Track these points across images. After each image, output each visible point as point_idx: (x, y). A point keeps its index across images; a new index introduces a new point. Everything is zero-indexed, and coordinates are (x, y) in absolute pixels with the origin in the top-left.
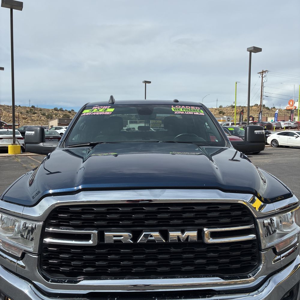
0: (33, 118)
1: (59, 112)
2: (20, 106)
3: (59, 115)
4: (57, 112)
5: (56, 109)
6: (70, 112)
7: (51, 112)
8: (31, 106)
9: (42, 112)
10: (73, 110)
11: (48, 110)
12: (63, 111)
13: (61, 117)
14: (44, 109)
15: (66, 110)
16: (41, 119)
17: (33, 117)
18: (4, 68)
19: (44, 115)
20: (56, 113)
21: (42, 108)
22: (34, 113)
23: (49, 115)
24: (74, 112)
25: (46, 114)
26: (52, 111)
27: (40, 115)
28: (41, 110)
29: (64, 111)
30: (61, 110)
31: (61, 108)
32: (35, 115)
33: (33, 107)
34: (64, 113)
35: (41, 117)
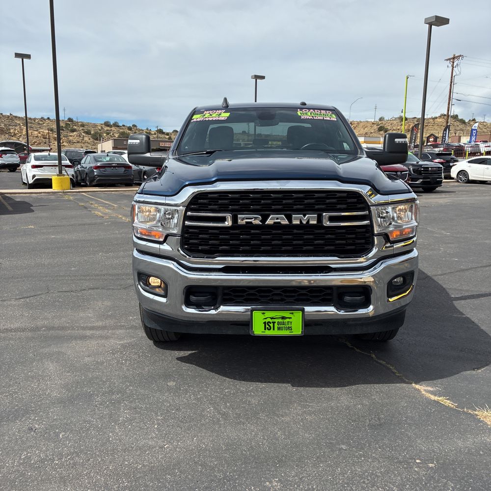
0: (71, 138)
1: (113, 128)
2: (48, 118)
3: (113, 134)
4: (109, 128)
5: (107, 124)
6: (130, 129)
7: (100, 128)
8: (66, 119)
9: (86, 128)
10: (134, 126)
11: (95, 126)
12: (118, 126)
13: (117, 136)
14: (88, 124)
15: (124, 126)
16: (83, 140)
17: (71, 136)
18: (30, 55)
19: (88, 133)
20: (107, 130)
21: (85, 121)
22: (73, 131)
23: (96, 133)
24: (137, 129)
25: (92, 132)
26: (102, 127)
27: (83, 134)
28: (83, 125)
29: (121, 127)
30: (116, 125)
31: (116, 123)
32: (75, 133)
33: (70, 120)
34: (121, 130)
35: (83, 136)
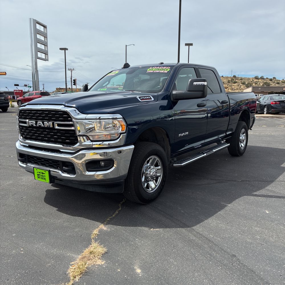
0: (233, 87)
1: (260, 80)
2: (222, 76)
3: (259, 84)
4: (257, 80)
5: (256, 78)
6: (271, 80)
7: (252, 80)
8: (232, 76)
9: (243, 81)
10: (274, 78)
11: (249, 79)
12: (263, 79)
13: (261, 85)
14: (245, 79)
15: (267, 78)
16: (240, 88)
17: (233, 86)
19: (244, 84)
20: (256, 81)
21: (243, 77)
23: (248, 84)
24: (276, 80)
25: (246, 83)
26: (253, 80)
27: (240, 84)
28: (241, 79)
29: (265, 79)
30: (262, 78)
31: (262, 77)
32: (236, 84)
33: (234, 76)
34: (265, 81)
35: (241, 85)
